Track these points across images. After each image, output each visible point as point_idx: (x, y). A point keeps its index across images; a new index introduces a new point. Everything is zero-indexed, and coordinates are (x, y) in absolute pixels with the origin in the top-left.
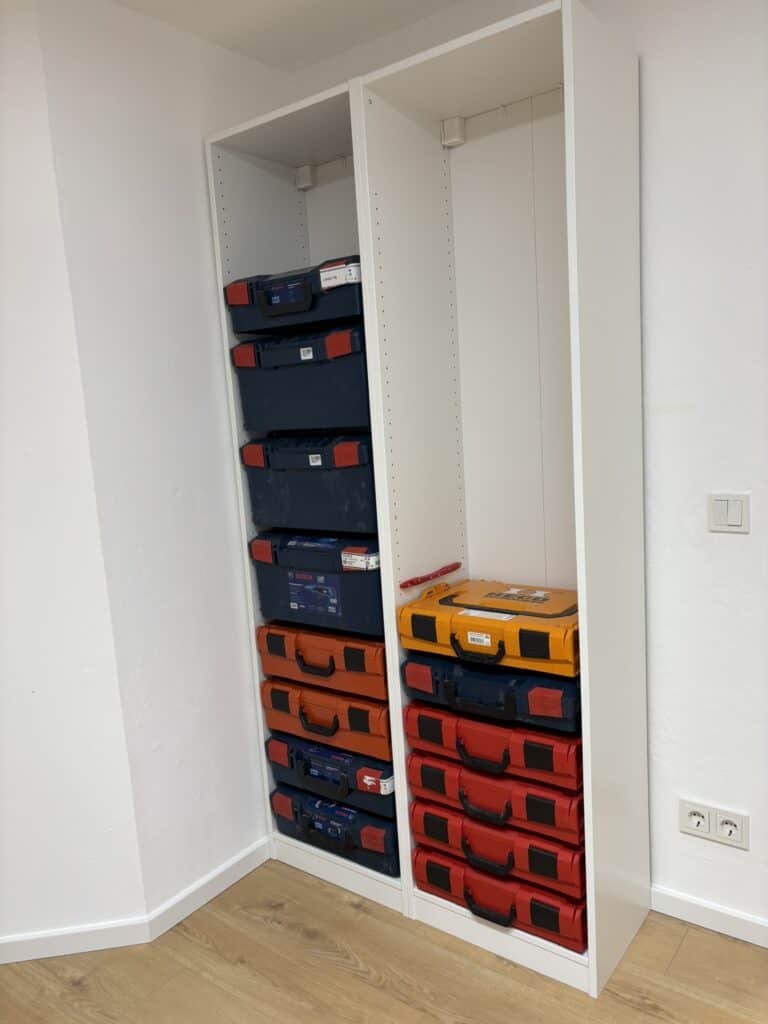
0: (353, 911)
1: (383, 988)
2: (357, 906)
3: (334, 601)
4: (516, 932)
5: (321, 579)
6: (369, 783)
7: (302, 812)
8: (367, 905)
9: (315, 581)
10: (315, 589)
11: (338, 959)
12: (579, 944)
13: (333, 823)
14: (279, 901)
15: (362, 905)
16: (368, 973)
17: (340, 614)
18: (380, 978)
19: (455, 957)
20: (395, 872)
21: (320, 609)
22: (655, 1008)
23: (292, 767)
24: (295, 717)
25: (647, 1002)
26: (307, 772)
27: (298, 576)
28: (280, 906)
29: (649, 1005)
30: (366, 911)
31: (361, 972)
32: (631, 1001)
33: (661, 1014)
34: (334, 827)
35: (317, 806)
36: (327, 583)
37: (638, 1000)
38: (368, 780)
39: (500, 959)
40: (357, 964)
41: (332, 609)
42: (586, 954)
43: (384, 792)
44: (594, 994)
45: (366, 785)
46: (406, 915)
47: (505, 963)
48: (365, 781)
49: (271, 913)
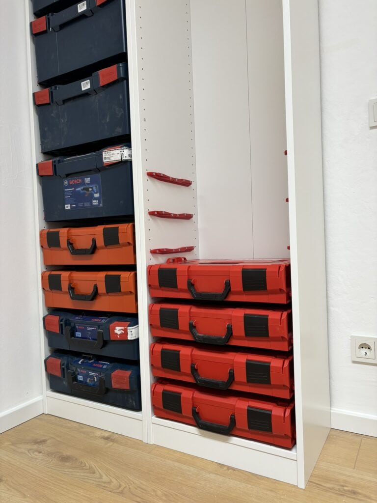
0: (103, 442)
1: (121, 493)
2: (107, 438)
3: (97, 195)
4: (235, 440)
5: (88, 180)
6: (119, 333)
7: (68, 369)
8: (115, 436)
9: (83, 183)
10: (84, 189)
11: (85, 474)
12: (288, 441)
13: (91, 373)
14: (44, 438)
15: (111, 438)
16: (110, 482)
17: (101, 205)
18: (120, 486)
19: (185, 467)
20: (138, 408)
21: (87, 204)
22: (354, 493)
23: (62, 333)
24: (65, 293)
25: (345, 488)
26: (73, 335)
27: (71, 182)
28: (44, 441)
29: (349, 491)
30: (113, 441)
31: (105, 483)
32: (333, 489)
33: (360, 497)
34: (92, 377)
35: (80, 363)
36: (92, 182)
37: (337, 487)
38: (118, 330)
39: (222, 466)
40: (101, 477)
41: (95, 202)
42: (294, 450)
43: (130, 337)
44: (302, 485)
45: (117, 334)
46: (145, 441)
47: (225, 468)
48: (116, 331)
49: (35, 447)
